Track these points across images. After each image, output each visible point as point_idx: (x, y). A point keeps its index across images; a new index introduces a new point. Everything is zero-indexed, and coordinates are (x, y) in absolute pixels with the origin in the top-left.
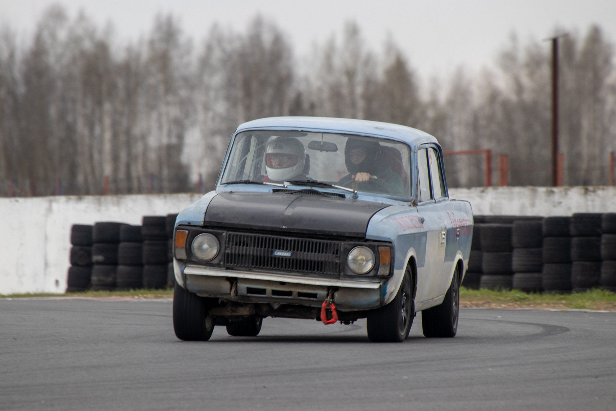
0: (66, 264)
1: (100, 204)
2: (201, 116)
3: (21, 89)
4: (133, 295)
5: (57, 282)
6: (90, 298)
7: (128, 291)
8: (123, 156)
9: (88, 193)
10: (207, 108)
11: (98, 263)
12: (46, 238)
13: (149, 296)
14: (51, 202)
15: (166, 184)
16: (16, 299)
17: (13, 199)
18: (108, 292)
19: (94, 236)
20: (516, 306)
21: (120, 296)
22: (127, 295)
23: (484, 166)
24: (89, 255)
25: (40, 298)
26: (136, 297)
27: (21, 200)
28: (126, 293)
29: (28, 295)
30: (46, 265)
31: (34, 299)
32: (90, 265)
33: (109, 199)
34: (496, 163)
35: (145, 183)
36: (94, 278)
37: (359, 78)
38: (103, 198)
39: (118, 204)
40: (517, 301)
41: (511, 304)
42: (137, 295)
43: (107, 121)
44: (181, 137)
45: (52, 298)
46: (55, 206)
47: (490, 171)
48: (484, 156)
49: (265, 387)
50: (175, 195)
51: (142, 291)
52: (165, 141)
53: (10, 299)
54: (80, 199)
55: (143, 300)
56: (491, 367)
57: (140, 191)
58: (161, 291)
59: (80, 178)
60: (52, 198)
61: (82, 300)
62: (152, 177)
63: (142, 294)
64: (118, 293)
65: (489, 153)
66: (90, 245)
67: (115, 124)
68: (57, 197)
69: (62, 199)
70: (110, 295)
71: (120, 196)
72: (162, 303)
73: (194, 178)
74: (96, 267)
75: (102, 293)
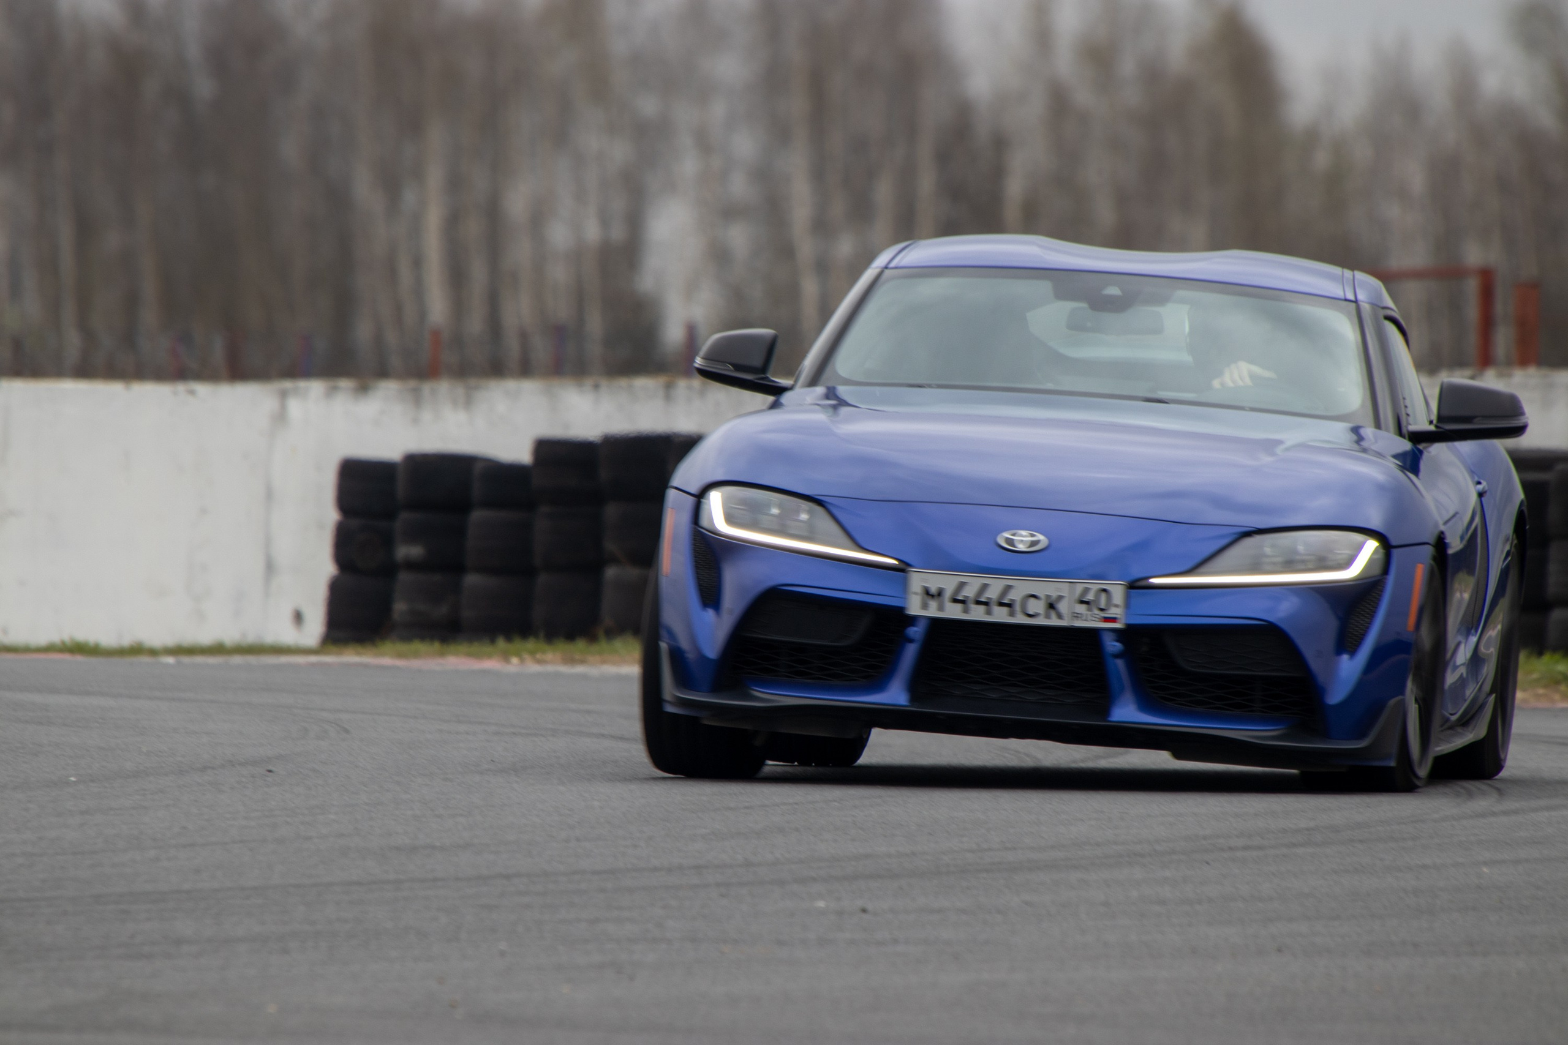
0: (326, 568)
1: (417, 400)
2: (688, 166)
3: (204, 87)
4: (506, 657)
5: (298, 617)
6: (387, 661)
7: (493, 641)
8: (478, 273)
9: (383, 372)
10: (704, 144)
11: (411, 565)
12: (269, 495)
13: (549, 656)
14: (284, 395)
15: (595, 349)
16: (186, 660)
17: (181, 387)
18: (437, 645)
19: (401, 489)
20: (1557, 697)
21: (469, 655)
22: (489, 656)
23: (1472, 312)
24: (387, 542)
25: (252, 659)
26: (515, 660)
27: (203, 389)
28: (487, 648)
29: (218, 649)
30: (270, 568)
31: (237, 660)
32: (389, 570)
33: (444, 387)
34: (1504, 306)
35: (541, 349)
36: (400, 608)
37: (1128, 66)
38: (427, 387)
39: (468, 403)
40: (1557, 682)
41: (1541, 691)
42: (518, 655)
43: (435, 176)
44: (635, 222)
45: (284, 659)
46: (295, 407)
47: (1487, 324)
48: (1472, 286)
49: (864, 911)
50: (623, 382)
51: (531, 644)
52: (592, 232)
53: (170, 660)
54: (363, 389)
55: (532, 667)
56: (1485, 863)
57: (525, 370)
58: (581, 644)
59: (363, 331)
60: (288, 384)
61: (366, 666)
62: (559, 333)
63: (532, 653)
64: (463, 647)
65: (1487, 278)
66: (390, 515)
67: (455, 183)
68: (302, 384)
69: (315, 387)
70: (442, 654)
71: (473, 382)
72: (584, 677)
73: (673, 334)
74: (404, 578)
75: (418, 646)
